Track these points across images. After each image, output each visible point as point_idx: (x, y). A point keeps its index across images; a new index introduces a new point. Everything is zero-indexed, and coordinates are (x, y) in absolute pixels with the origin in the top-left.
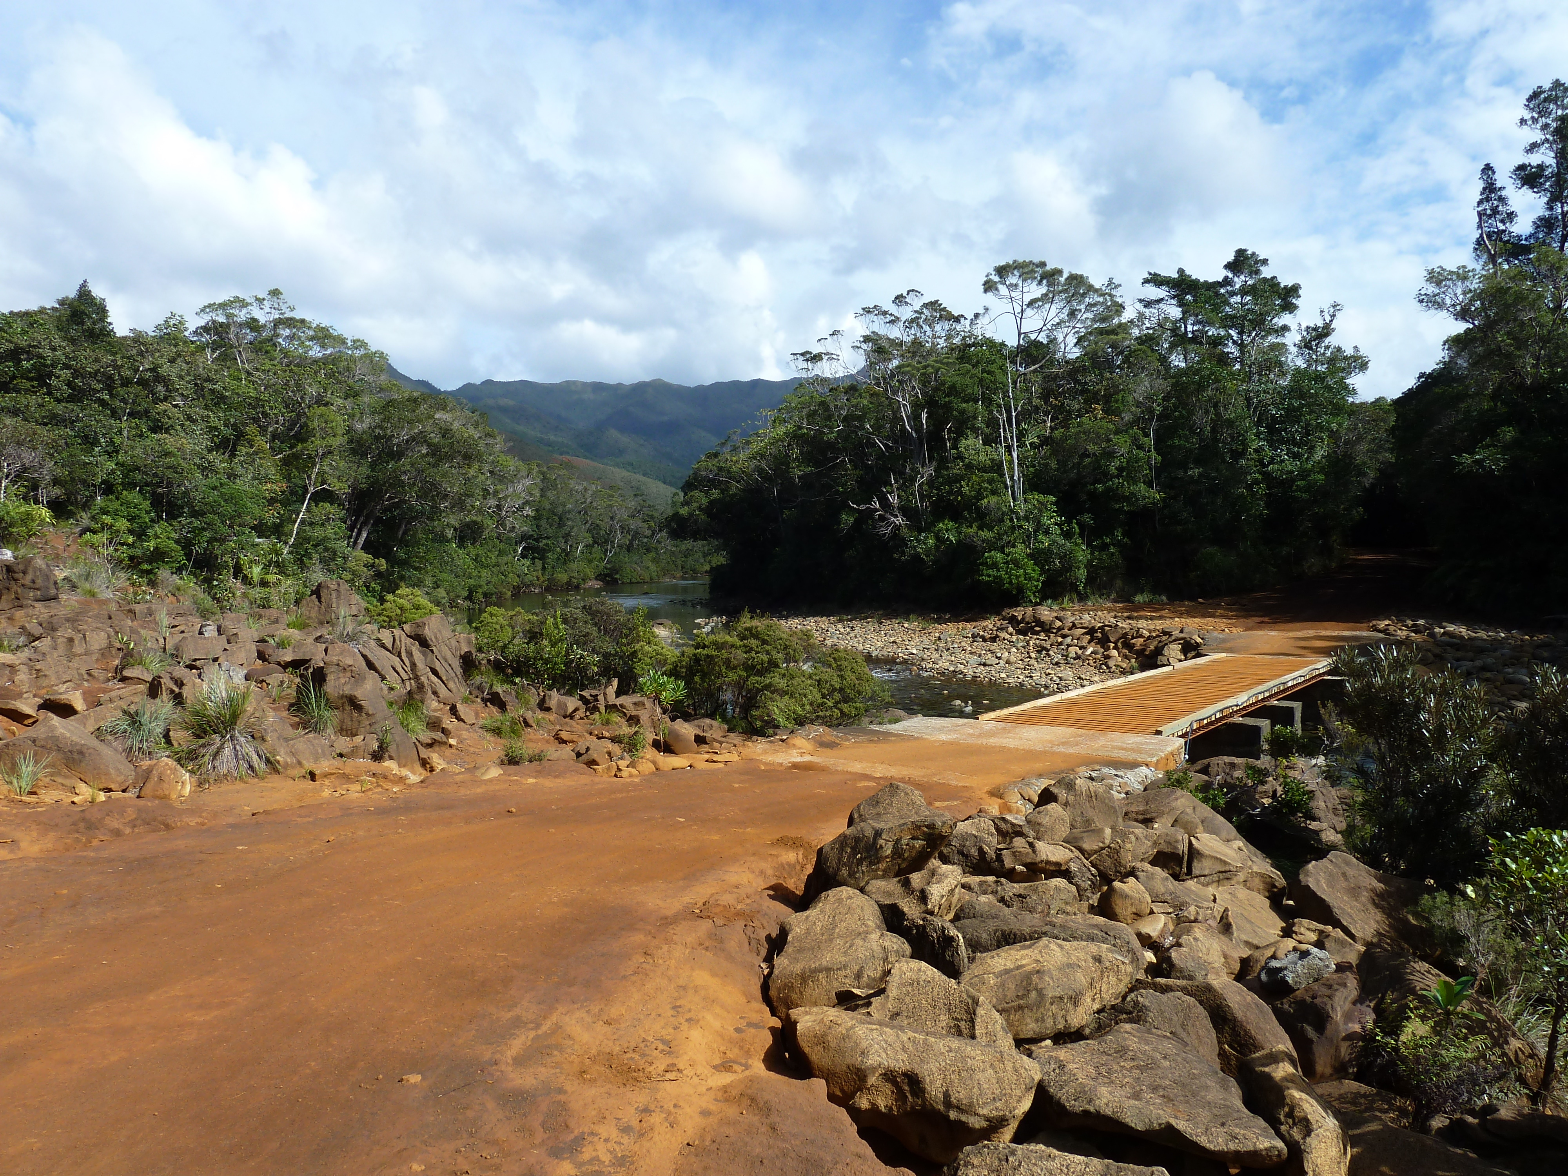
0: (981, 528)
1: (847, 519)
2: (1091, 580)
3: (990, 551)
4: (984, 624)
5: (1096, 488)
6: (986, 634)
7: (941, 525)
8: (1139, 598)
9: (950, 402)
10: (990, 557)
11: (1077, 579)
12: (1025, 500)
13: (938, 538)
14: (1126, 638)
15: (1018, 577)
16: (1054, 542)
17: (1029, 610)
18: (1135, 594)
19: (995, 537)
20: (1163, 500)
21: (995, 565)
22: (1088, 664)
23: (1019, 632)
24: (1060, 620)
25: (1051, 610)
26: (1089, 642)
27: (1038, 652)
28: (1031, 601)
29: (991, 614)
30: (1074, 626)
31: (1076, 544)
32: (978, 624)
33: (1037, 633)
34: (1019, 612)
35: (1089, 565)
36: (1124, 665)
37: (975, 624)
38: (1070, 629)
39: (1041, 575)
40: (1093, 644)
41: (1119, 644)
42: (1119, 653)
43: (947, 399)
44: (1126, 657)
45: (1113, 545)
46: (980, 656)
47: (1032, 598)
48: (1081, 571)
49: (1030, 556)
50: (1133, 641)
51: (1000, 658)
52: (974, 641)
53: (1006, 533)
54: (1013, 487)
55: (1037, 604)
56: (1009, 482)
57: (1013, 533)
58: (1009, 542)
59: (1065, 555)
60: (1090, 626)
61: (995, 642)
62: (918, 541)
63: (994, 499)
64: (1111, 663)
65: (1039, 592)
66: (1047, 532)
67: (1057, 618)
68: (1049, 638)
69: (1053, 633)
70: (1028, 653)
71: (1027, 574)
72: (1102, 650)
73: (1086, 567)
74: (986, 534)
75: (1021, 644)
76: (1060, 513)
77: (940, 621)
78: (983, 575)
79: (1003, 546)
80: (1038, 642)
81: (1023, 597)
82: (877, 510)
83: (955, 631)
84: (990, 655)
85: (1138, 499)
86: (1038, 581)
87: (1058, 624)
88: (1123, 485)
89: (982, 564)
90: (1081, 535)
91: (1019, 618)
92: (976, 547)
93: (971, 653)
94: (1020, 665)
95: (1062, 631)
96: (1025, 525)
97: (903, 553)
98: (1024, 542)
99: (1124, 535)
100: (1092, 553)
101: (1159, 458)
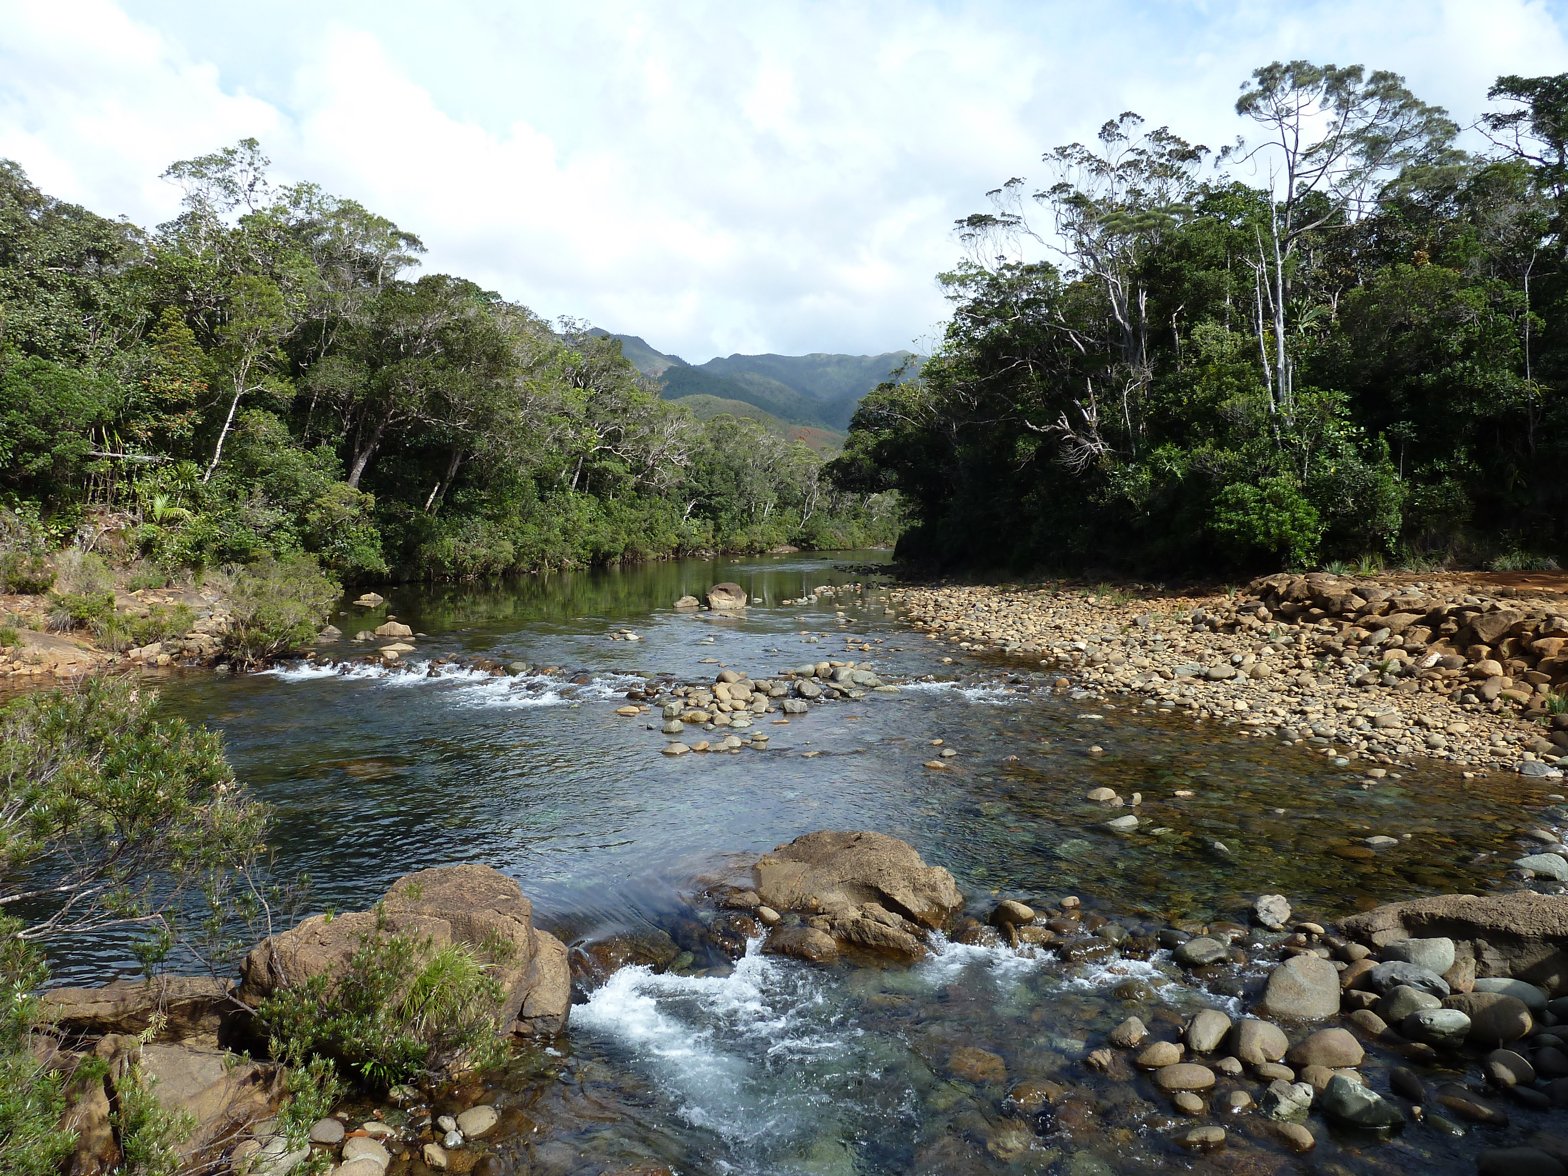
0: (1220, 446)
1: (1025, 448)
2: (1408, 532)
3: (1233, 482)
4: (1217, 600)
5: (1420, 381)
6: (1217, 618)
7: (1160, 451)
8: (1503, 563)
9: (1180, 269)
10: (1233, 492)
11: (1385, 529)
12: (1296, 400)
13: (1155, 471)
14: (1519, 636)
15: (1280, 524)
16: (1347, 467)
17: (1300, 579)
18: (1492, 558)
19: (1242, 461)
20: (1547, 396)
21: (1241, 505)
22: (1434, 689)
23: (1280, 616)
24: (1362, 595)
25: (1340, 578)
26: (1431, 640)
27: (1318, 655)
28: (1302, 565)
29: (1231, 584)
30: (1392, 607)
31: (1384, 471)
32: (1207, 600)
33: (1315, 619)
34: (1280, 582)
35: (1407, 507)
36: (1525, 697)
37: (1202, 600)
38: (1385, 613)
39: (1320, 522)
40: (1438, 644)
41: (1504, 649)
42: (1505, 668)
43: (1175, 265)
44: (1522, 677)
45: (1450, 474)
46: (1201, 659)
47: (1304, 560)
48: (1393, 517)
49: (1305, 491)
50: (1540, 643)
51: (1237, 665)
52: (1194, 630)
53: (1261, 454)
54: (1275, 382)
55: (1312, 569)
56: (1268, 372)
57: (1273, 453)
58: (1267, 468)
59: (1364, 490)
60: (1429, 609)
61: (1233, 632)
62: (1124, 476)
63: (1240, 400)
64: (1491, 690)
65: (1315, 550)
66: (1333, 454)
67: (1355, 591)
68: (1340, 630)
69: (1348, 619)
70: (1297, 657)
71: (1295, 519)
72: (1462, 659)
73: (1401, 510)
74: (1227, 455)
75: (1284, 639)
76: (1356, 420)
77: (1144, 595)
78: (1220, 520)
79: (1256, 476)
80: (1316, 636)
81: (1288, 559)
82: (1066, 432)
83: (1167, 610)
84: (1220, 658)
85: (1499, 396)
86: (1316, 531)
87: (1358, 602)
88: (1473, 370)
89: (1218, 503)
90: (1394, 457)
91: (1281, 591)
92: (1211, 476)
93: (1186, 652)
94: (1280, 682)
95: (1368, 617)
96: (1295, 438)
97: (1102, 495)
98: (1293, 469)
99: (1471, 456)
100: (1413, 487)
101: (1542, 323)
